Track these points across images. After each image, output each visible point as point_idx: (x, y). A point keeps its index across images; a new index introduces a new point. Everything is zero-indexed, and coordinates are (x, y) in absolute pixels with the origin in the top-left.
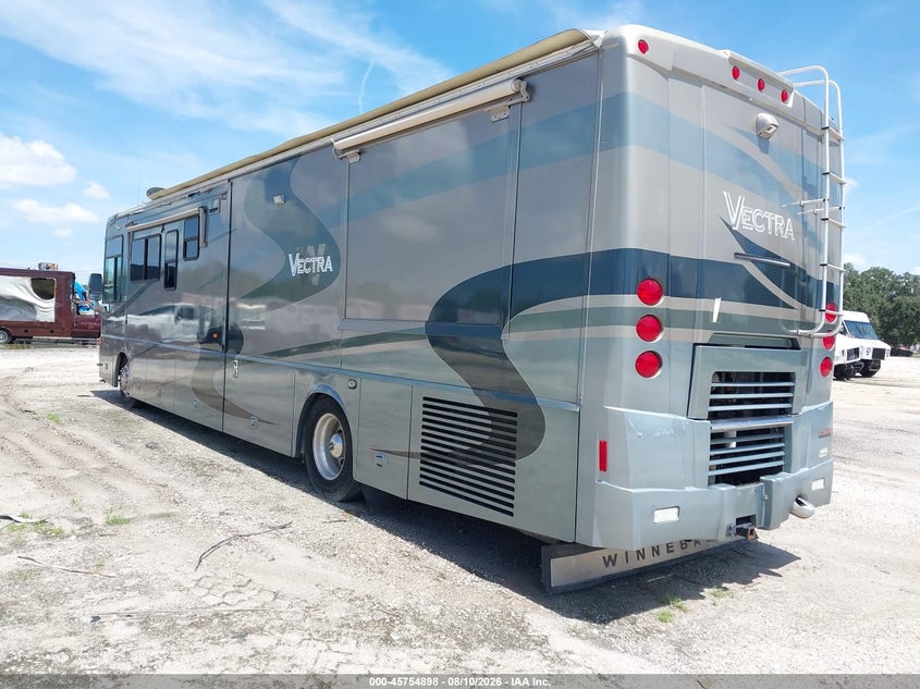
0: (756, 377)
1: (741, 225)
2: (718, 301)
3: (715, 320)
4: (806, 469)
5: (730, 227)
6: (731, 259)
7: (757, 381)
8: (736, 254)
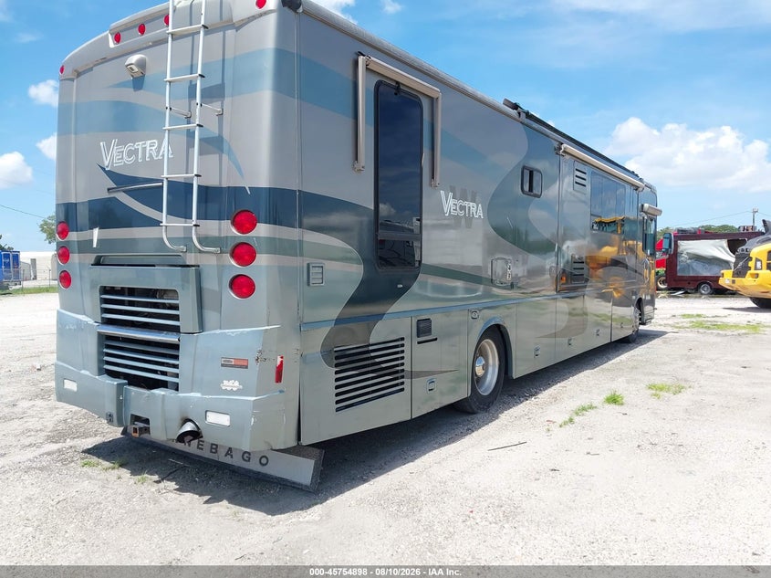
0: (132, 292)
1: (112, 165)
2: (96, 231)
3: (95, 246)
4: (199, 395)
5: (103, 169)
6: (106, 195)
7: (123, 295)
8: (109, 189)
